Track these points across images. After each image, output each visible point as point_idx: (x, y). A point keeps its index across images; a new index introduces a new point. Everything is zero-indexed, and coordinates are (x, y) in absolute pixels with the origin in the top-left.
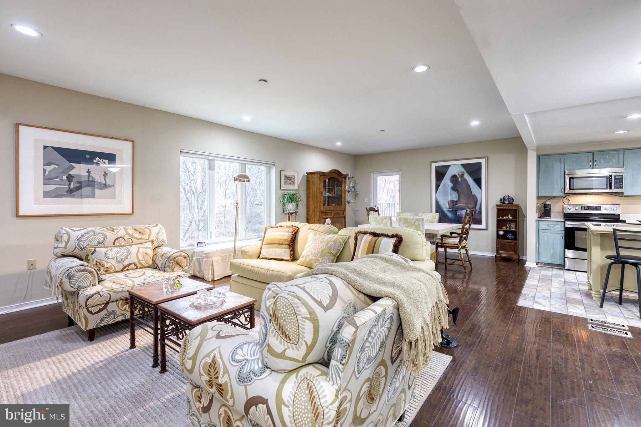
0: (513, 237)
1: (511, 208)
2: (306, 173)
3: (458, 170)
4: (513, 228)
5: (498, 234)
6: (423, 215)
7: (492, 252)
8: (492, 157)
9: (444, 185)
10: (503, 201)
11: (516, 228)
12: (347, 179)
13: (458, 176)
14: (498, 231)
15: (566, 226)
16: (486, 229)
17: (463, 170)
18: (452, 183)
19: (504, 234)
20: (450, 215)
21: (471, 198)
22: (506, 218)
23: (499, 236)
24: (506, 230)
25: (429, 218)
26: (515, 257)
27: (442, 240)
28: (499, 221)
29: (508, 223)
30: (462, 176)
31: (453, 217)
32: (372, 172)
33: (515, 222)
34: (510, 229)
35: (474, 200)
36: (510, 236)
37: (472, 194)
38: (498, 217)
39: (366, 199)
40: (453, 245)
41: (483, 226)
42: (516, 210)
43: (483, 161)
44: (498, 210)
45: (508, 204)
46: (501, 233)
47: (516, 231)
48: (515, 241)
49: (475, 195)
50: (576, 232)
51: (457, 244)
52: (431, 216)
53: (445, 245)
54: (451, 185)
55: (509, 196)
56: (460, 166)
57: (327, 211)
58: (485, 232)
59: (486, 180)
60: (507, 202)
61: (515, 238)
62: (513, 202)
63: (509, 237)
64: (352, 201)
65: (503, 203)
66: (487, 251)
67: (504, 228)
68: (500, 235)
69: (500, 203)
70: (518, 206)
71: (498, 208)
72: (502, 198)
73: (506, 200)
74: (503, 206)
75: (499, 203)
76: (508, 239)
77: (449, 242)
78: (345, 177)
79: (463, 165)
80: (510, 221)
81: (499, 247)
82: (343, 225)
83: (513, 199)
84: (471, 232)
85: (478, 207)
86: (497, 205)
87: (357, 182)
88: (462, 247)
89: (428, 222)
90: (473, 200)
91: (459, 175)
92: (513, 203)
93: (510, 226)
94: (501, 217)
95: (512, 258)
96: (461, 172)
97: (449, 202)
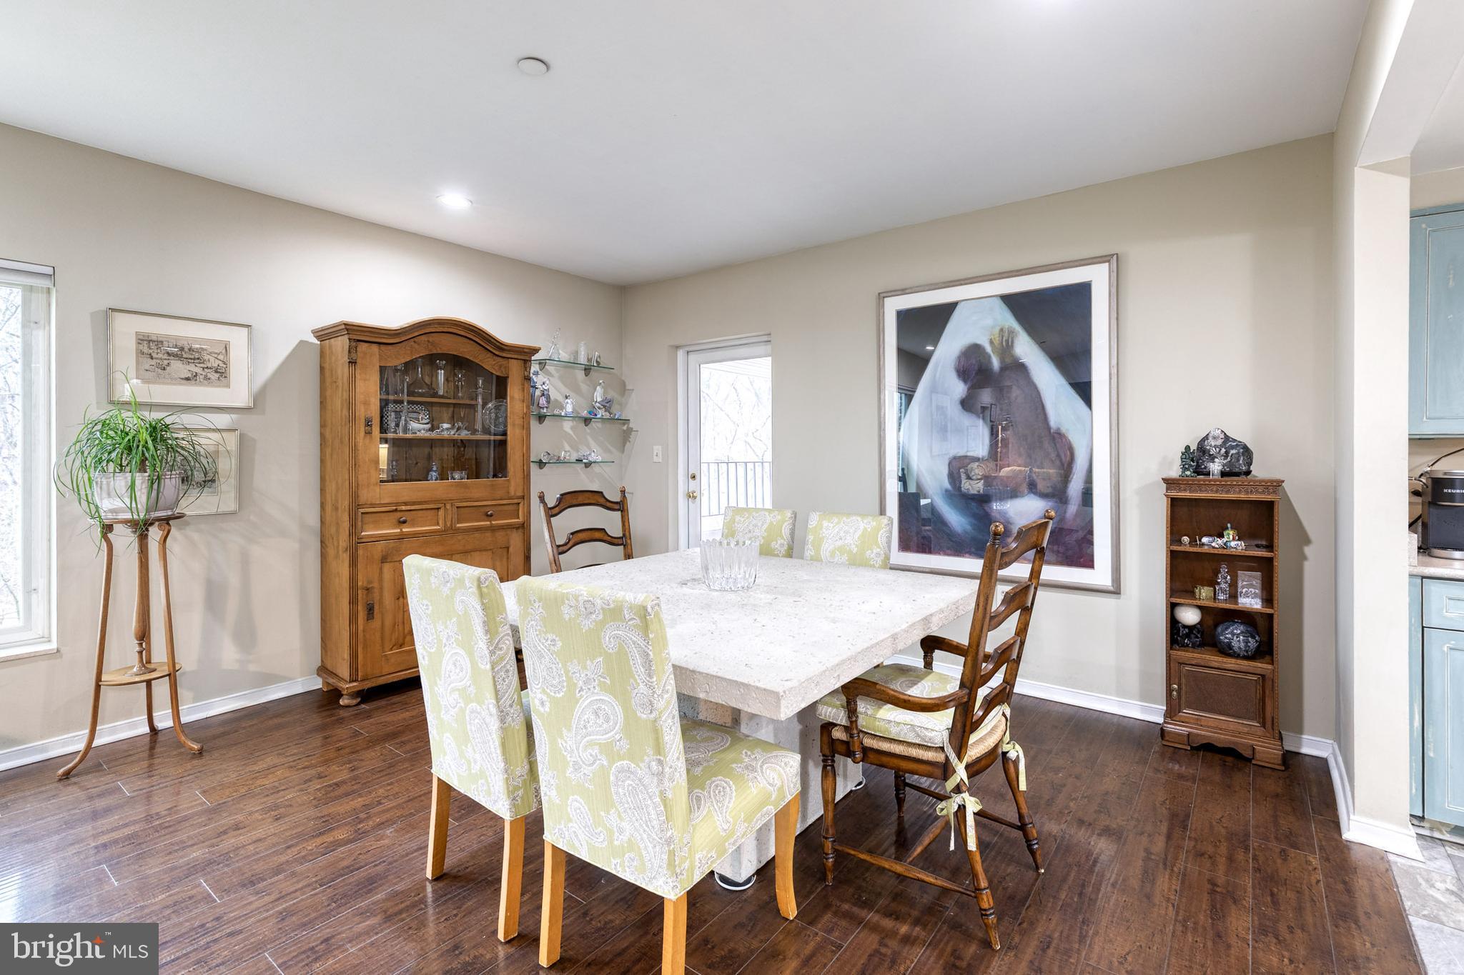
0: (1253, 644)
1: (1243, 496)
2: (314, 332)
3: (989, 322)
4: (1251, 601)
5: (1173, 623)
6: (825, 524)
7: (1145, 696)
8: (1138, 254)
9: (934, 389)
10: (1196, 458)
11: (1268, 600)
12: (535, 367)
13: (989, 349)
14: (1172, 607)
16: (1116, 591)
17: (1010, 321)
18: (965, 381)
19: (1200, 623)
20: (956, 520)
21: (1047, 445)
22: (1210, 543)
23: (1177, 636)
24: (1211, 604)
25: (849, 540)
26: (1267, 751)
27: (852, 712)
28: (1176, 558)
29: (1224, 570)
30: (1006, 347)
31: (968, 528)
32: (677, 347)
33: (1266, 567)
34: (1234, 596)
35: (1058, 456)
36: (1235, 636)
37: (1049, 428)
38: (1174, 535)
39: (657, 449)
40: (914, 752)
41: (1100, 575)
42: (1270, 505)
43: (1098, 277)
44: (1174, 503)
45: (1223, 474)
46: (1190, 616)
47: (1271, 616)
48: (1261, 666)
49: (1063, 430)
51: (942, 749)
52: (859, 533)
53: (868, 742)
54: (959, 389)
55: (1227, 438)
56: (999, 302)
57: (406, 504)
58: (1110, 601)
59: (1114, 362)
60: (1216, 467)
61: (1265, 650)
62: (1250, 464)
63: (1229, 646)
64: (600, 459)
65: (1200, 471)
66: (1121, 692)
67: (1204, 593)
68: (1185, 627)
69: (1184, 469)
70: (1276, 485)
71: (1174, 494)
72: (1194, 447)
73: (1212, 458)
74: (1200, 487)
75: (1175, 472)
76: (1226, 651)
77: (894, 732)
78: (525, 355)
79: (1011, 301)
80: (1234, 561)
81: (1179, 691)
82: (517, 559)
83: (1247, 452)
84: (1044, 601)
85: (1075, 487)
86: (1169, 482)
87: (629, 387)
88: (967, 767)
89: (845, 557)
90: (1053, 455)
91: (991, 342)
92: (1248, 473)
93: (1233, 585)
94: (1186, 539)
95: (1247, 753)
96: (1002, 330)
97: (950, 464)
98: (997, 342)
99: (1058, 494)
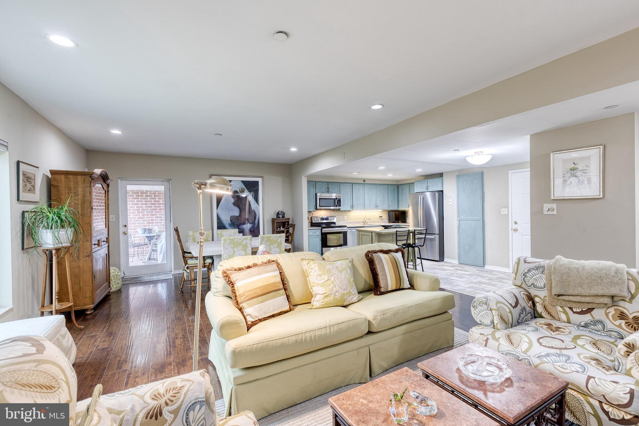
2: (50, 171)
3: (239, 186)
9: (226, 200)
10: (277, 214)
13: (239, 192)
15: (323, 232)
17: (244, 187)
18: (234, 198)
21: (251, 213)
30: (242, 192)
32: (119, 178)
37: (252, 209)
42: (288, 222)
43: (260, 180)
45: (281, 217)
49: (254, 210)
50: (328, 235)
54: (233, 200)
55: (282, 211)
56: (241, 182)
59: (263, 197)
65: (278, 217)
69: (275, 216)
70: (289, 219)
71: (273, 221)
72: (277, 212)
73: (280, 215)
74: (278, 220)
79: (243, 182)
83: (284, 214)
85: (256, 221)
86: (272, 219)
90: (252, 215)
91: (240, 190)
92: (285, 217)
96: (242, 188)
97: (231, 218)
98: (241, 190)
99: (253, 223)
